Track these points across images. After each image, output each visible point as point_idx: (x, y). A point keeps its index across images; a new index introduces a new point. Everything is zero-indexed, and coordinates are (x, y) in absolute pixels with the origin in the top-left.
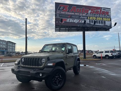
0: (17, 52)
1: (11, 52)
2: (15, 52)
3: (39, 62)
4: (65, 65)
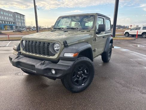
0: (28, 26)
1: (20, 27)
2: (25, 27)
4: (93, 52)
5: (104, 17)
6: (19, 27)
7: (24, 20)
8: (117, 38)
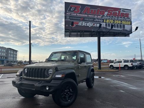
0: (19, 61)
2: (16, 61)
3: (46, 74)
4: (76, 77)
5: (84, 53)
6: (11, 61)
7: (16, 55)
8: (103, 70)
